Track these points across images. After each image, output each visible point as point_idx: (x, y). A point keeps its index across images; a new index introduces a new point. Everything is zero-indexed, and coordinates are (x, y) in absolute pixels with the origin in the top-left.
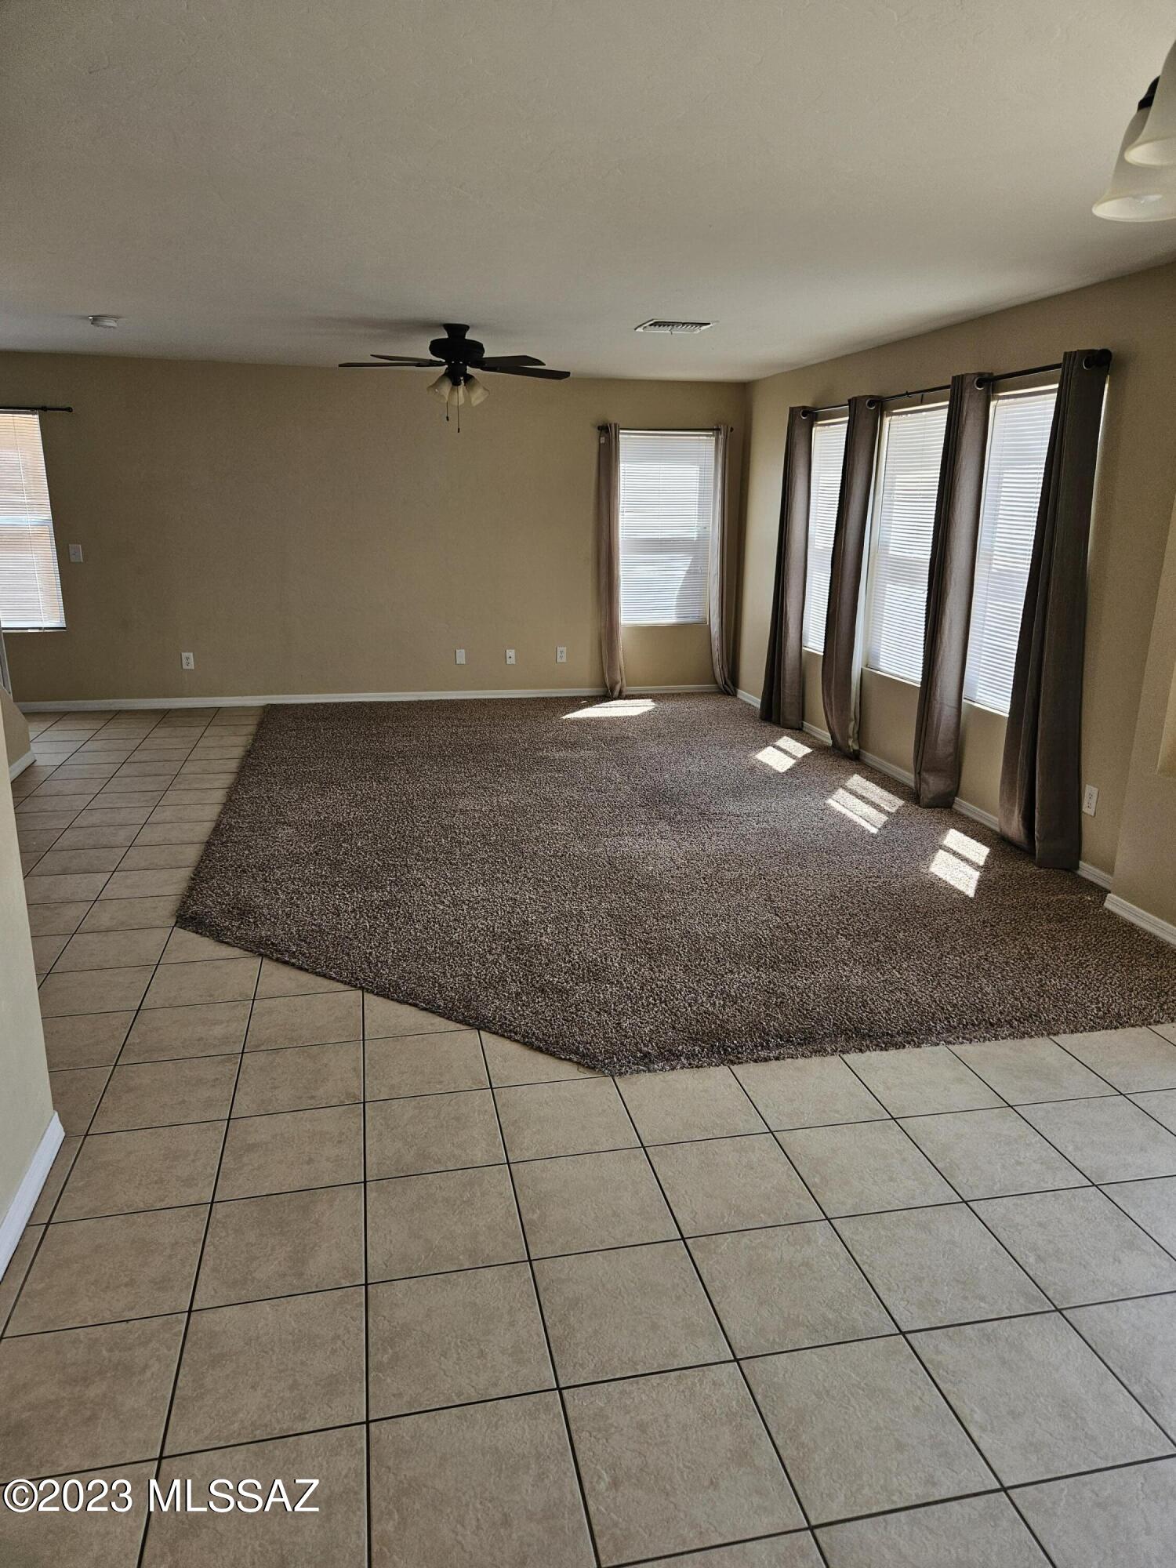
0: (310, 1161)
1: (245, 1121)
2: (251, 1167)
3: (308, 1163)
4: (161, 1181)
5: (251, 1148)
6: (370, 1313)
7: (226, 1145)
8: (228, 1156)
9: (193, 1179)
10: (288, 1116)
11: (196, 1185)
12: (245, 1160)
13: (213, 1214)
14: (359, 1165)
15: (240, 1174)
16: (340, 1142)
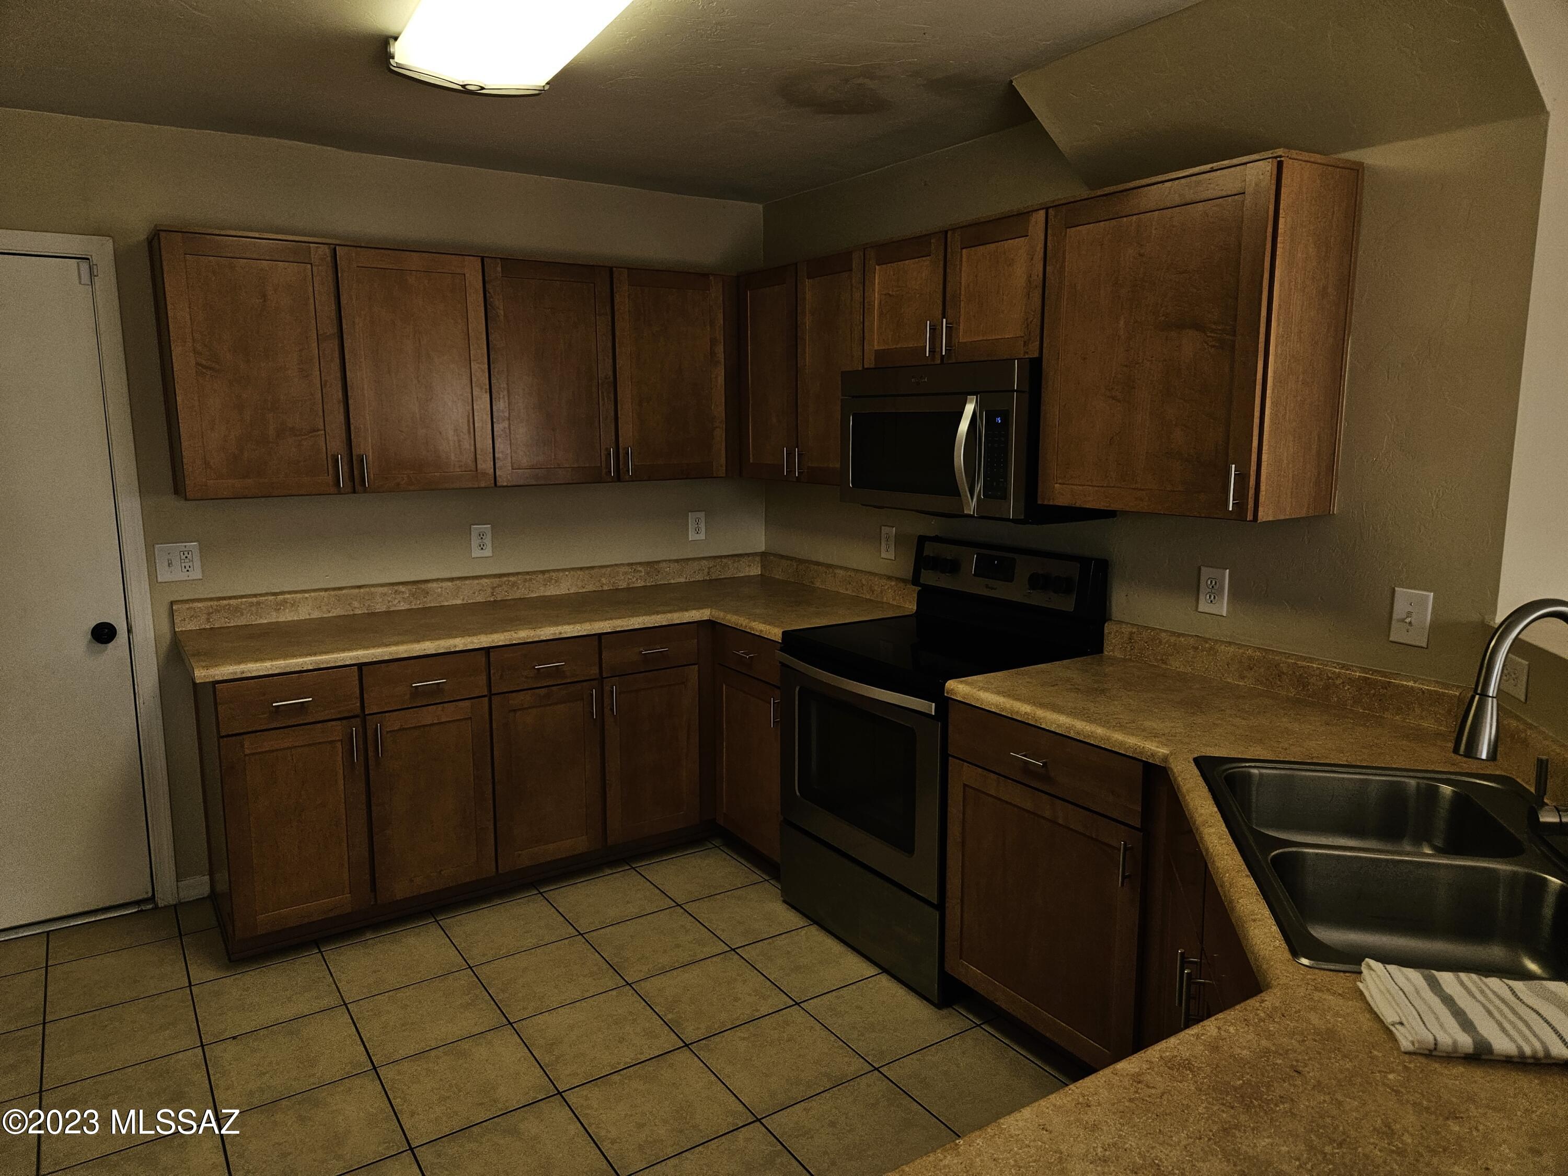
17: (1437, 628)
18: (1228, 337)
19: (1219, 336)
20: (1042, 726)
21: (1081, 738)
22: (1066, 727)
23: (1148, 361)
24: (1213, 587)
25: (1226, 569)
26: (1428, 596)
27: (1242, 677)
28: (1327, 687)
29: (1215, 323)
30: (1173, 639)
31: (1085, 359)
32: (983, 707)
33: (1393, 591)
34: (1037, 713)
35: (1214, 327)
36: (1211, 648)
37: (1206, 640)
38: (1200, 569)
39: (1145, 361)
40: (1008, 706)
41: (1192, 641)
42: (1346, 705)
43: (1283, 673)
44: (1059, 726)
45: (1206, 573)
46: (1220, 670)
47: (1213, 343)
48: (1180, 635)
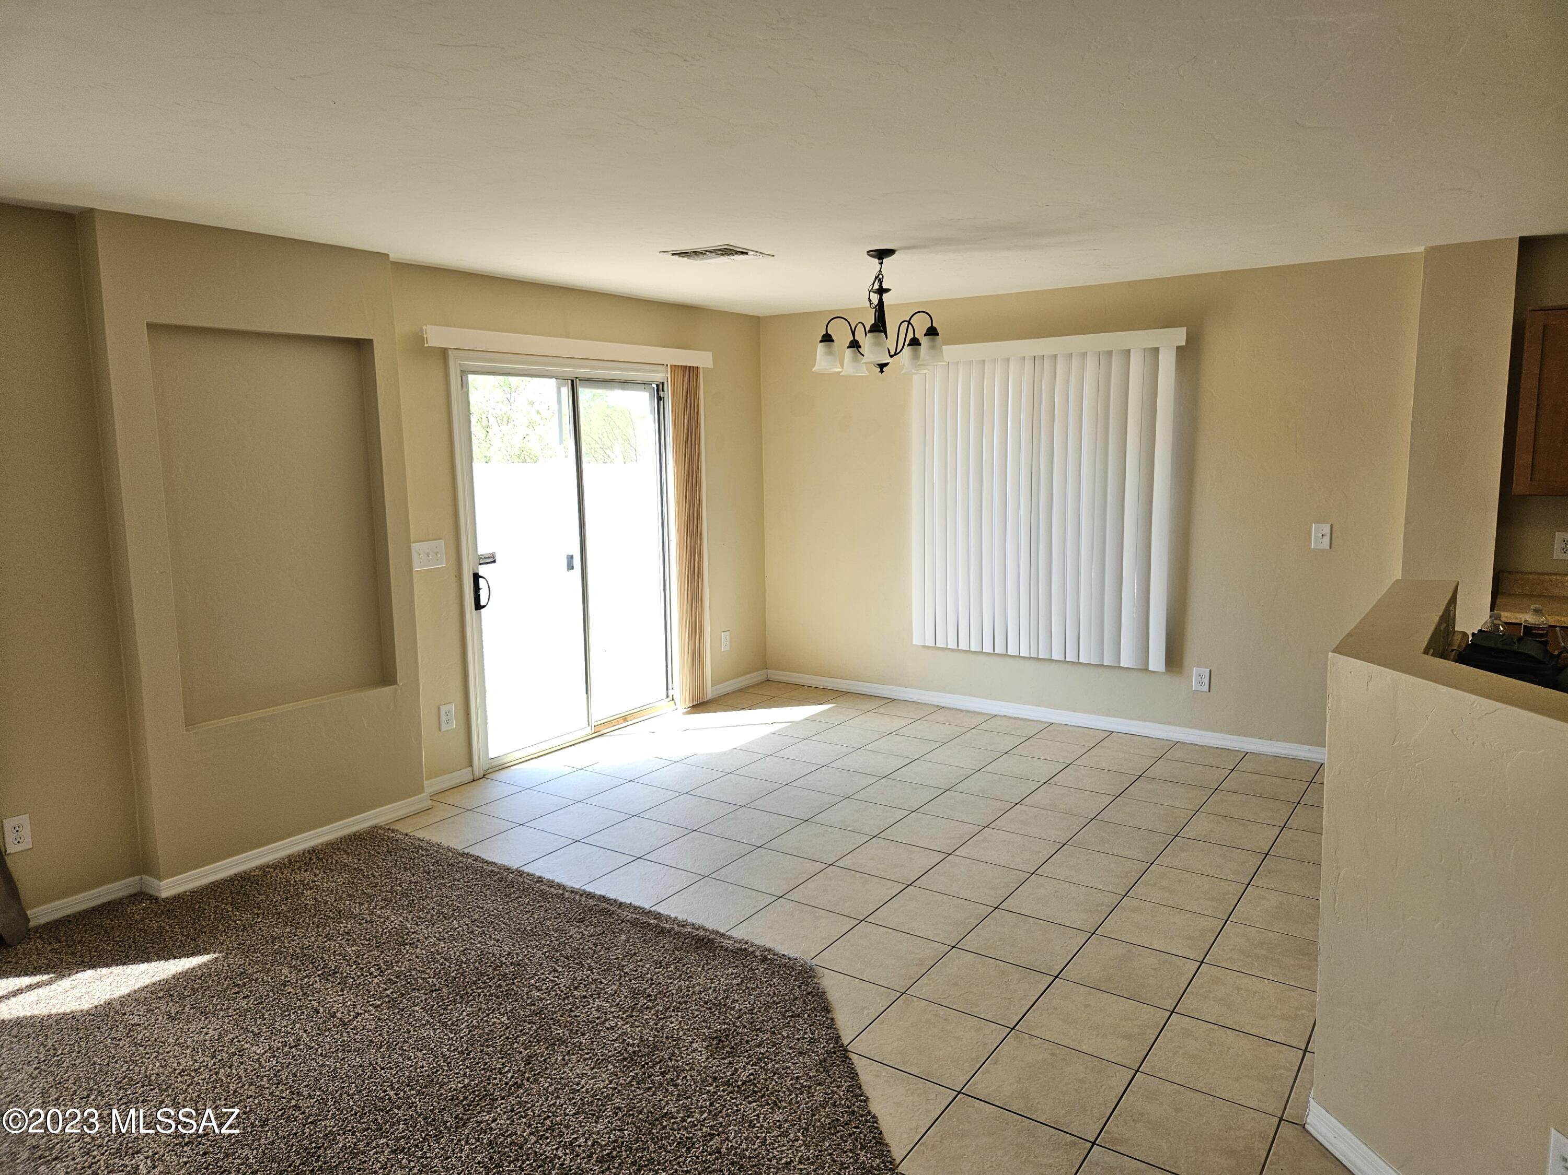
0: (1087, 1006)
1: (1124, 1062)
2: (1135, 1022)
3: (1089, 1006)
4: (1210, 1043)
5: (1128, 1037)
6: (1099, 923)
7: (1148, 1049)
8: (1149, 1039)
9: (1183, 1034)
10: (1084, 1048)
11: (1182, 1028)
12: (1137, 1030)
13: (1175, 1004)
14: (1053, 988)
15: (1144, 1021)
16: (1056, 1009)
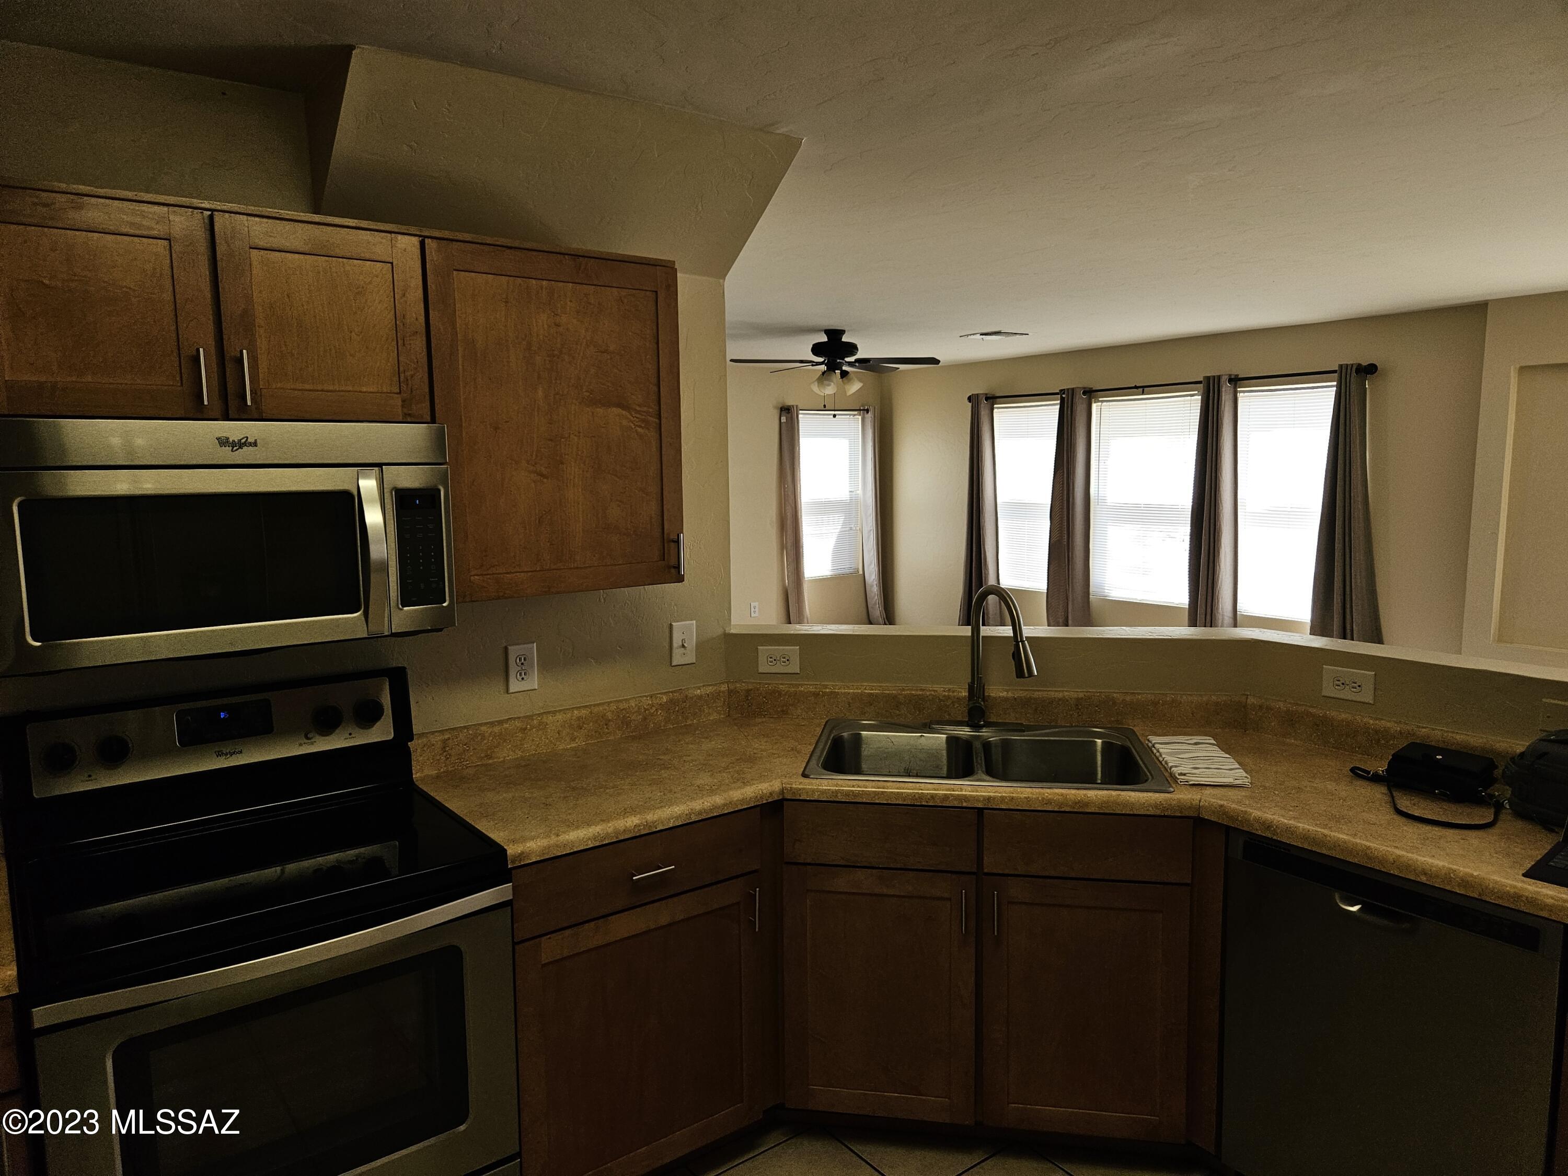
17: (701, 647)
18: (652, 419)
19: (644, 417)
20: (658, 829)
21: (704, 816)
22: (686, 815)
23: (575, 436)
24: (522, 664)
25: (534, 643)
26: (693, 624)
27: (573, 739)
28: (645, 719)
29: (639, 406)
30: (496, 729)
31: (496, 428)
32: (576, 850)
33: (671, 626)
34: (648, 817)
35: (638, 408)
36: (540, 723)
37: (530, 717)
38: (506, 649)
39: (572, 436)
40: (610, 830)
41: (518, 724)
42: (661, 727)
43: (609, 721)
44: (677, 818)
45: (514, 651)
46: (551, 741)
47: (639, 424)
48: (500, 722)
